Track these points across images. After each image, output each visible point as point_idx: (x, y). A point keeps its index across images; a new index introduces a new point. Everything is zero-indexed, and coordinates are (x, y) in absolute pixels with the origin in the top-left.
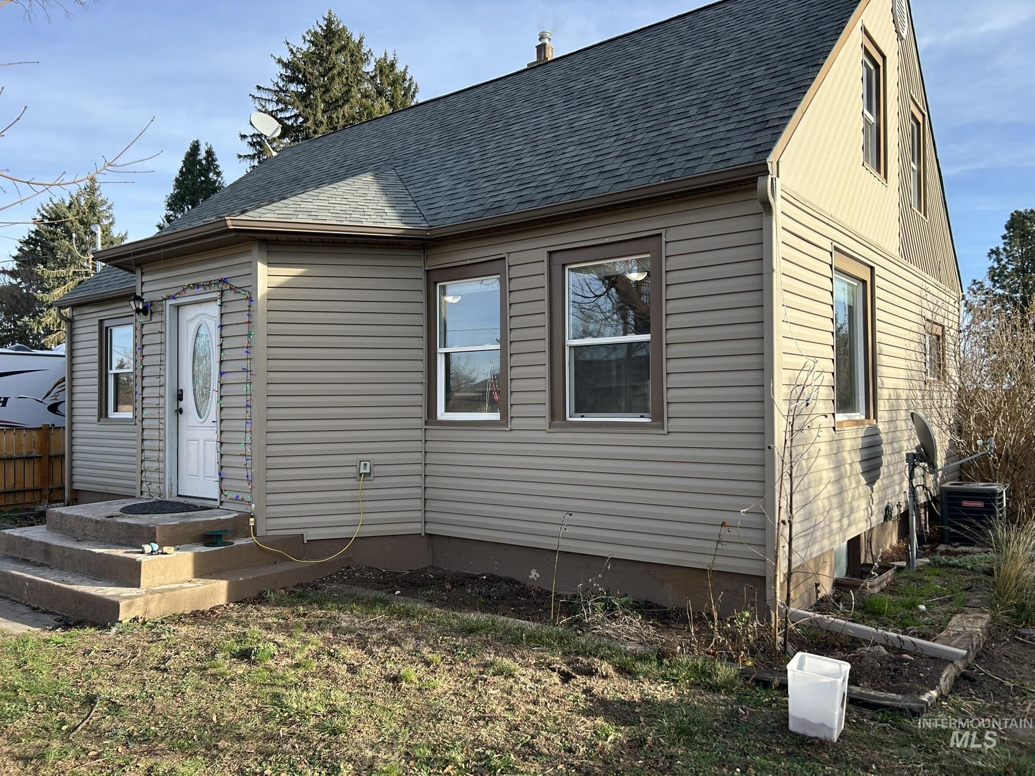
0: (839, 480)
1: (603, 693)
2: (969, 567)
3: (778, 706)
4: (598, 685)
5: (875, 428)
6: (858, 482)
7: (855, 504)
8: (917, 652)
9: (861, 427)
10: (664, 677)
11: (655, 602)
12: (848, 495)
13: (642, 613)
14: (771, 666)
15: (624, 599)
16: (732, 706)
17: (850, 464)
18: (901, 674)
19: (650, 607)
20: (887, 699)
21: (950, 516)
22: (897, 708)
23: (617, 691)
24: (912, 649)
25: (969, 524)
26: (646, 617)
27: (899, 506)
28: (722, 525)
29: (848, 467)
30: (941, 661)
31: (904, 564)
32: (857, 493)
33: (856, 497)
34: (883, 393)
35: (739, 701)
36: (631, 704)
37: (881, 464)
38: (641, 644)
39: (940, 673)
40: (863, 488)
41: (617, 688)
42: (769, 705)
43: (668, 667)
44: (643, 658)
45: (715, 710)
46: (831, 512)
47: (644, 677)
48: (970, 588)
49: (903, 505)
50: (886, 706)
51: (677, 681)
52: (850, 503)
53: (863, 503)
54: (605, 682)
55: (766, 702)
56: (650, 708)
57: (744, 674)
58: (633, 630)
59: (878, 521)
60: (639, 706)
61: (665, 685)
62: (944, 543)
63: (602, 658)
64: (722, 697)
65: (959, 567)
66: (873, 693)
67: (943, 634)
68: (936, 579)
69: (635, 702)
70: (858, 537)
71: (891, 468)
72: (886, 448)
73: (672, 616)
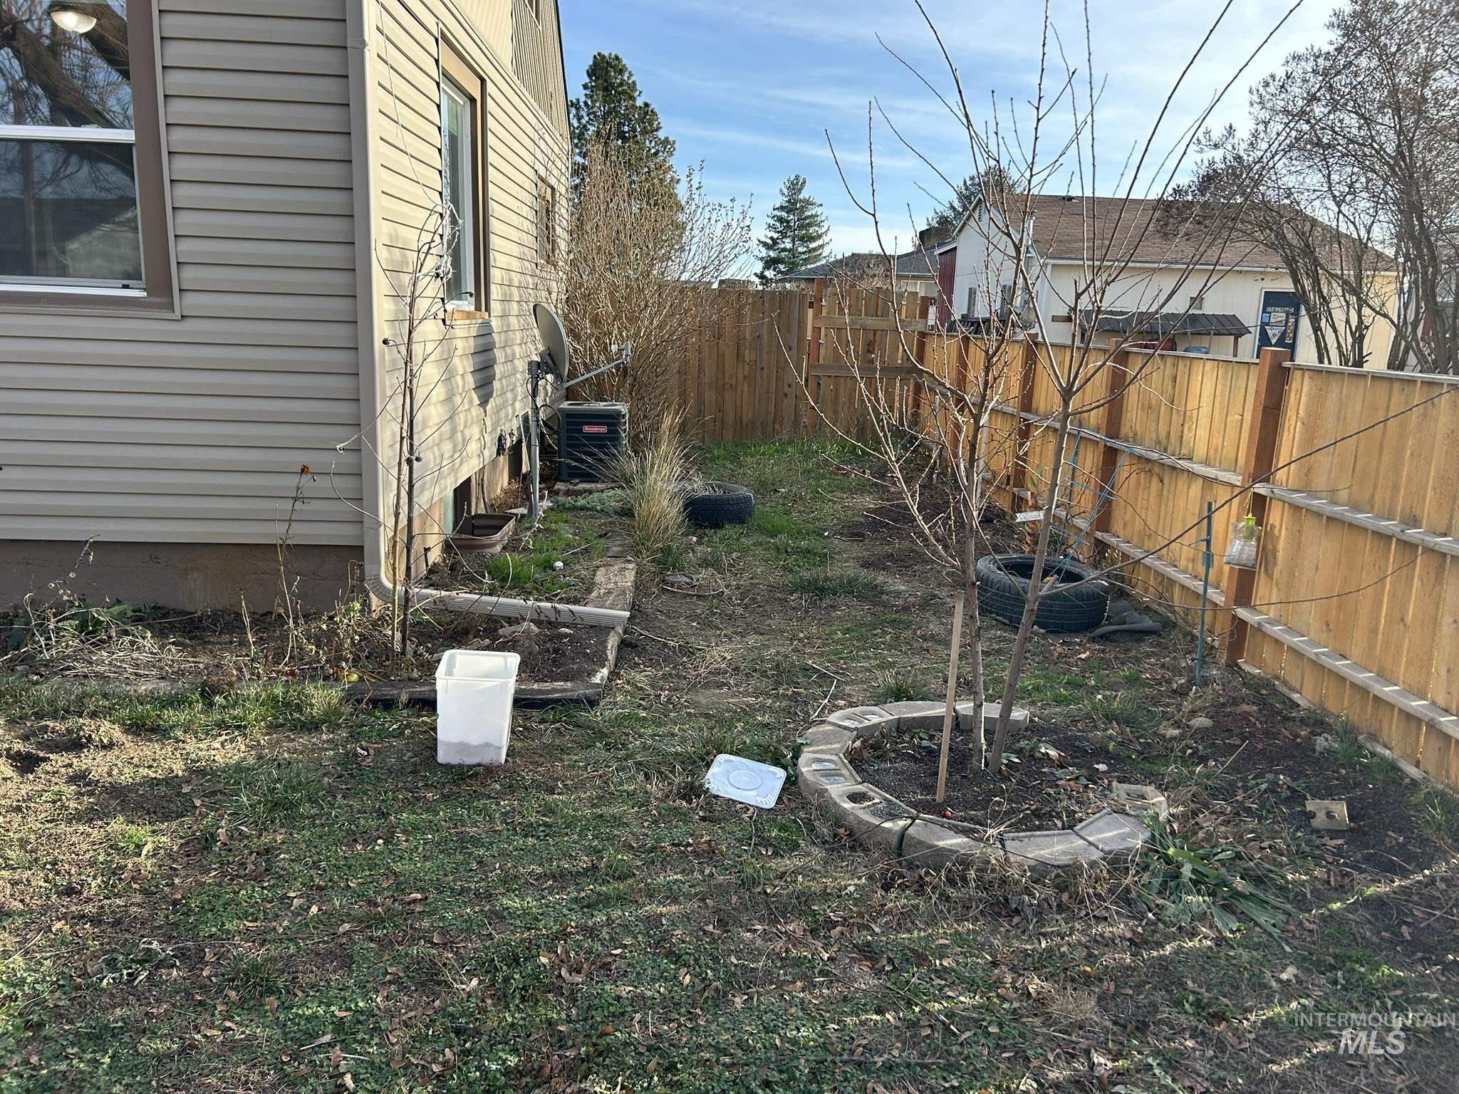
0: (449, 399)
1: (110, 774)
2: (599, 508)
3: (413, 732)
4: (95, 763)
5: (487, 324)
6: (471, 401)
7: (467, 433)
8: (575, 622)
9: (474, 322)
10: (222, 725)
11: (171, 606)
12: (460, 419)
13: (149, 626)
14: (386, 676)
15: (117, 609)
16: (344, 747)
17: (462, 375)
18: (564, 654)
19: (165, 616)
20: (554, 690)
21: (569, 446)
22: (571, 700)
23: (137, 766)
24: (569, 619)
25: (591, 454)
26: (160, 634)
27: (511, 434)
28: (303, 471)
29: (459, 379)
30: (600, 629)
31: (524, 511)
32: (469, 417)
33: (469, 422)
34: (496, 275)
35: (354, 736)
36: (171, 781)
37: (493, 377)
38: (162, 678)
39: (603, 643)
40: (476, 411)
41: (135, 761)
42: (399, 734)
43: (224, 708)
44: (176, 701)
45: (319, 759)
46: (441, 445)
47: (185, 732)
48: (605, 534)
49: (515, 432)
50: (557, 701)
51: (245, 727)
52: (462, 431)
53: (475, 431)
54: (111, 755)
55: (394, 730)
56: (207, 781)
57: (352, 696)
58: (143, 657)
59: (491, 456)
60: (188, 782)
61: (224, 737)
62: (561, 481)
63: (94, 715)
64: (324, 737)
65: (588, 509)
66: (536, 686)
67: (594, 594)
68: (566, 527)
69: (177, 776)
70: (469, 479)
71: (504, 382)
72: (499, 354)
73: (205, 624)
